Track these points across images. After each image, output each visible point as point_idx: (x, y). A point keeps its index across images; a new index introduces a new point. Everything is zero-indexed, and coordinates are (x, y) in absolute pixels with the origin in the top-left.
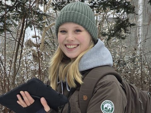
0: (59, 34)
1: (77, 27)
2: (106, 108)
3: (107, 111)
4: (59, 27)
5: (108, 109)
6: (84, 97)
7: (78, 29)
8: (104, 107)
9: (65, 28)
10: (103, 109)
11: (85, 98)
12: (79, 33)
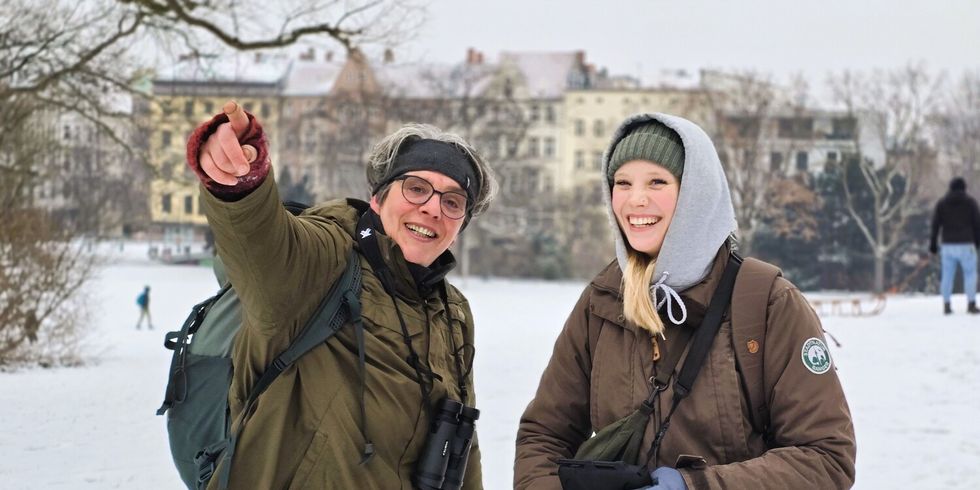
0: (616, 188)
1: (655, 174)
2: (815, 360)
3: (820, 366)
4: (615, 171)
5: (820, 358)
6: (751, 345)
7: (657, 177)
8: (811, 360)
9: (626, 175)
10: (811, 366)
11: (753, 347)
12: (660, 186)
